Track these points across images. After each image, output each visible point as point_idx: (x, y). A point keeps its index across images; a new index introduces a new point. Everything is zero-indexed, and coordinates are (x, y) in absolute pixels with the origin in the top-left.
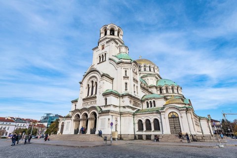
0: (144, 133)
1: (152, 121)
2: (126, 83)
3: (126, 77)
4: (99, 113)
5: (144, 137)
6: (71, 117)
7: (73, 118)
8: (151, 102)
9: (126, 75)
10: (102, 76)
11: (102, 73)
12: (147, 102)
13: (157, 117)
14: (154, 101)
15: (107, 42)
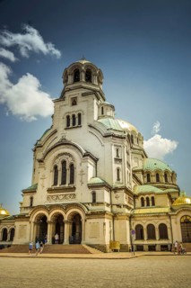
0: (146, 242)
1: (157, 226)
2: (118, 170)
3: (118, 160)
4: (87, 215)
5: (146, 248)
6: (29, 217)
7: (33, 219)
8: (147, 198)
9: (117, 155)
10: (84, 156)
11: (84, 152)
12: (142, 199)
13: (166, 221)
14: (153, 198)
15: (83, 95)
